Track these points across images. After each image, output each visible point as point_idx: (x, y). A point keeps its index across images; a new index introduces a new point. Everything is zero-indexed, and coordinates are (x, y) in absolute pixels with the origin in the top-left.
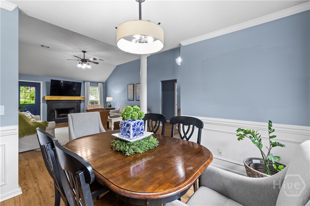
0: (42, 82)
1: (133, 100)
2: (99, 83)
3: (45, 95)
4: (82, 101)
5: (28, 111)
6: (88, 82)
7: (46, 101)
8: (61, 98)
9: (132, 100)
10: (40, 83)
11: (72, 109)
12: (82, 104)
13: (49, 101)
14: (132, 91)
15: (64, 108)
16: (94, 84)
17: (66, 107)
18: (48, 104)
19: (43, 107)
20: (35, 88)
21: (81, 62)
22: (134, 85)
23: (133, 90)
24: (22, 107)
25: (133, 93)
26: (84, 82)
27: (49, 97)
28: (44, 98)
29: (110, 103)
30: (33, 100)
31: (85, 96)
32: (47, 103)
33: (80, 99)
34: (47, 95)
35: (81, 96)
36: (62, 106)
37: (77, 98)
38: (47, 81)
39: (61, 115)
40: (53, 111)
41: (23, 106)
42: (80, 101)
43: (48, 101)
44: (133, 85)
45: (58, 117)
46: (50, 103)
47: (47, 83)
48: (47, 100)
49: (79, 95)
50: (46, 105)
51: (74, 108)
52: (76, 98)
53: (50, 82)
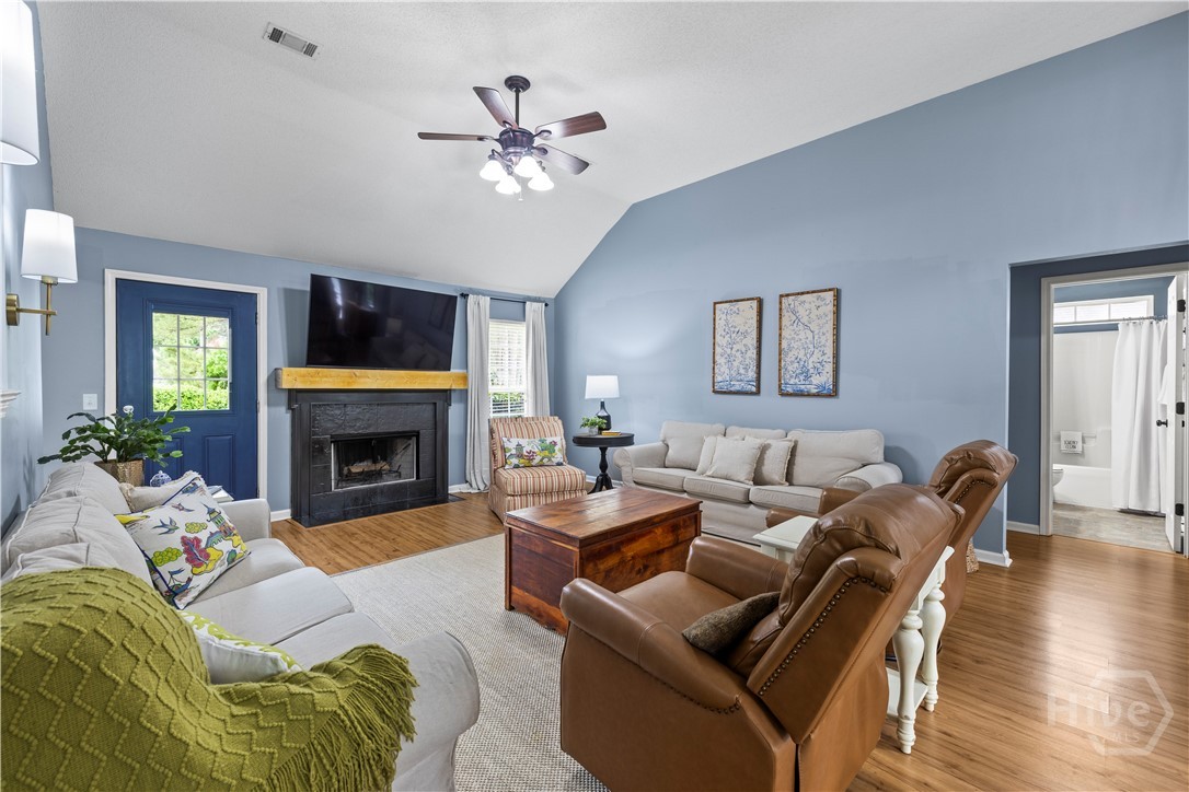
0: (265, 290)
1: (758, 392)
2: (528, 303)
3: (280, 360)
4: (454, 396)
5: (191, 475)
6: (483, 293)
7: (284, 398)
8: (362, 380)
9: (752, 394)
10: (253, 296)
11: (409, 438)
12: (454, 411)
13: (300, 395)
14: (752, 341)
15: (371, 430)
16: (510, 306)
17: (383, 428)
18: (293, 410)
19: (273, 431)
20: (232, 326)
21: (498, 148)
22: (760, 302)
23: (754, 334)
24: (156, 441)
25: (752, 353)
26: (465, 296)
27: (304, 376)
28: (274, 377)
29: (603, 405)
30: (215, 388)
31: (466, 366)
32: (290, 407)
33: (447, 387)
34: (292, 363)
35: (452, 370)
36: (361, 423)
37: (436, 377)
38: (288, 287)
39: (356, 469)
40: (321, 450)
41: (157, 432)
42: (445, 395)
43: (294, 395)
44: (755, 304)
45: (345, 478)
46: (305, 407)
47: (289, 294)
48: (290, 390)
49: (445, 365)
50: (285, 417)
51: (417, 434)
52: (429, 377)
53: (304, 292)
